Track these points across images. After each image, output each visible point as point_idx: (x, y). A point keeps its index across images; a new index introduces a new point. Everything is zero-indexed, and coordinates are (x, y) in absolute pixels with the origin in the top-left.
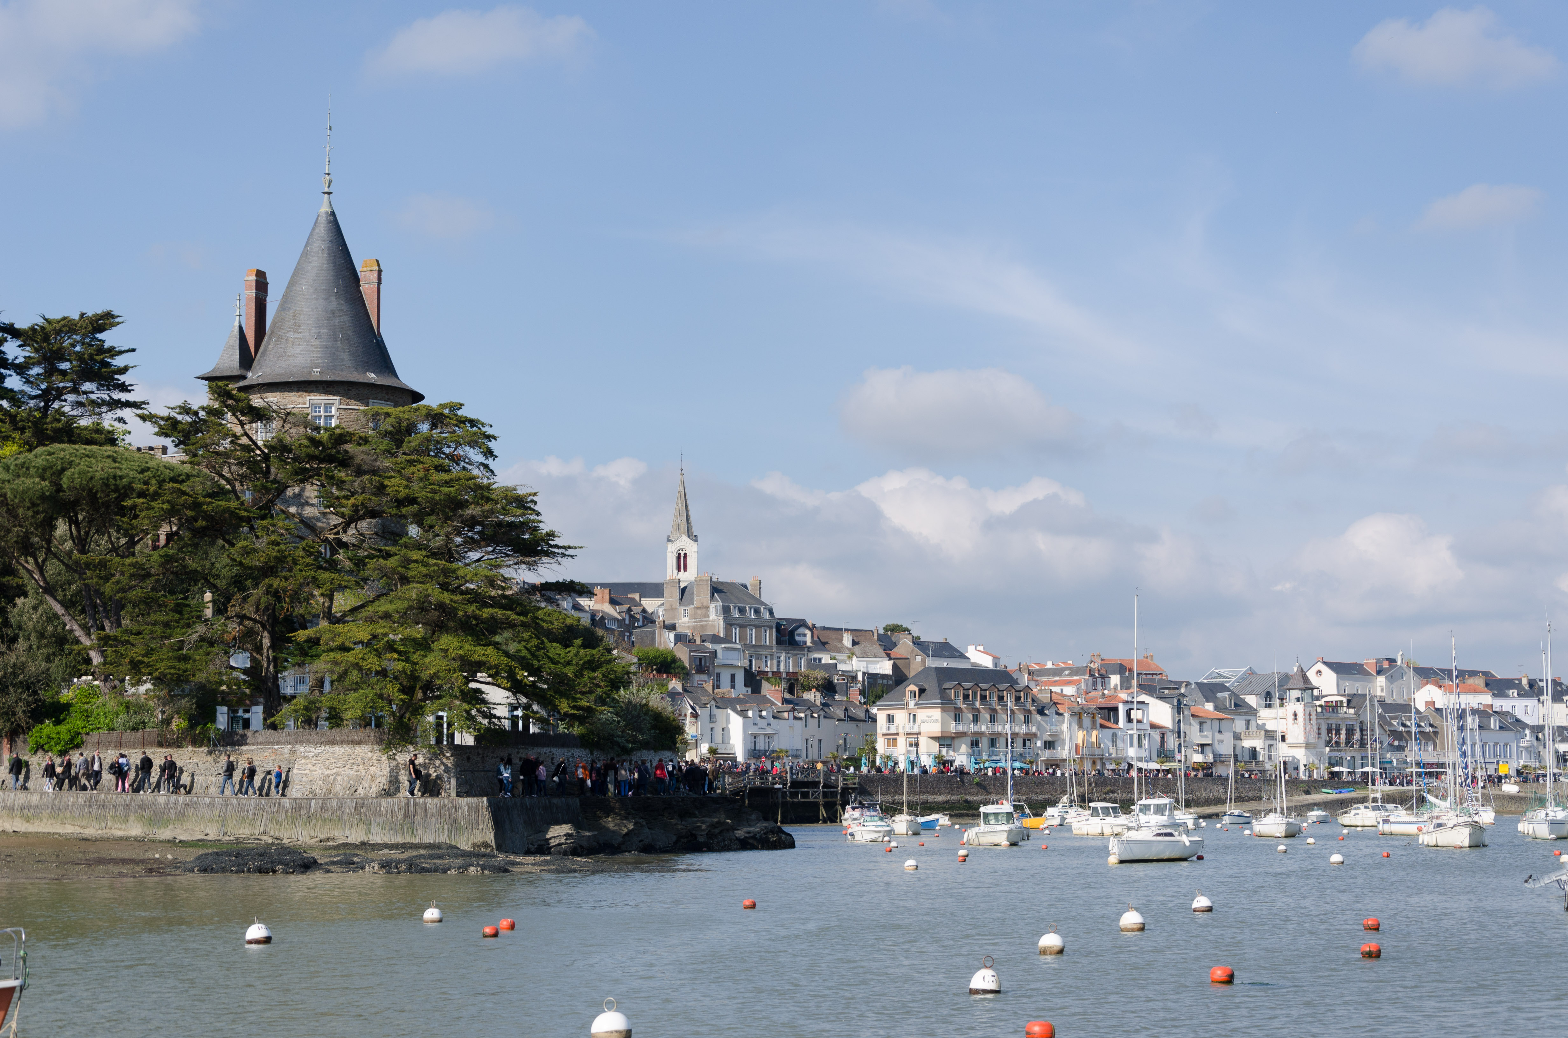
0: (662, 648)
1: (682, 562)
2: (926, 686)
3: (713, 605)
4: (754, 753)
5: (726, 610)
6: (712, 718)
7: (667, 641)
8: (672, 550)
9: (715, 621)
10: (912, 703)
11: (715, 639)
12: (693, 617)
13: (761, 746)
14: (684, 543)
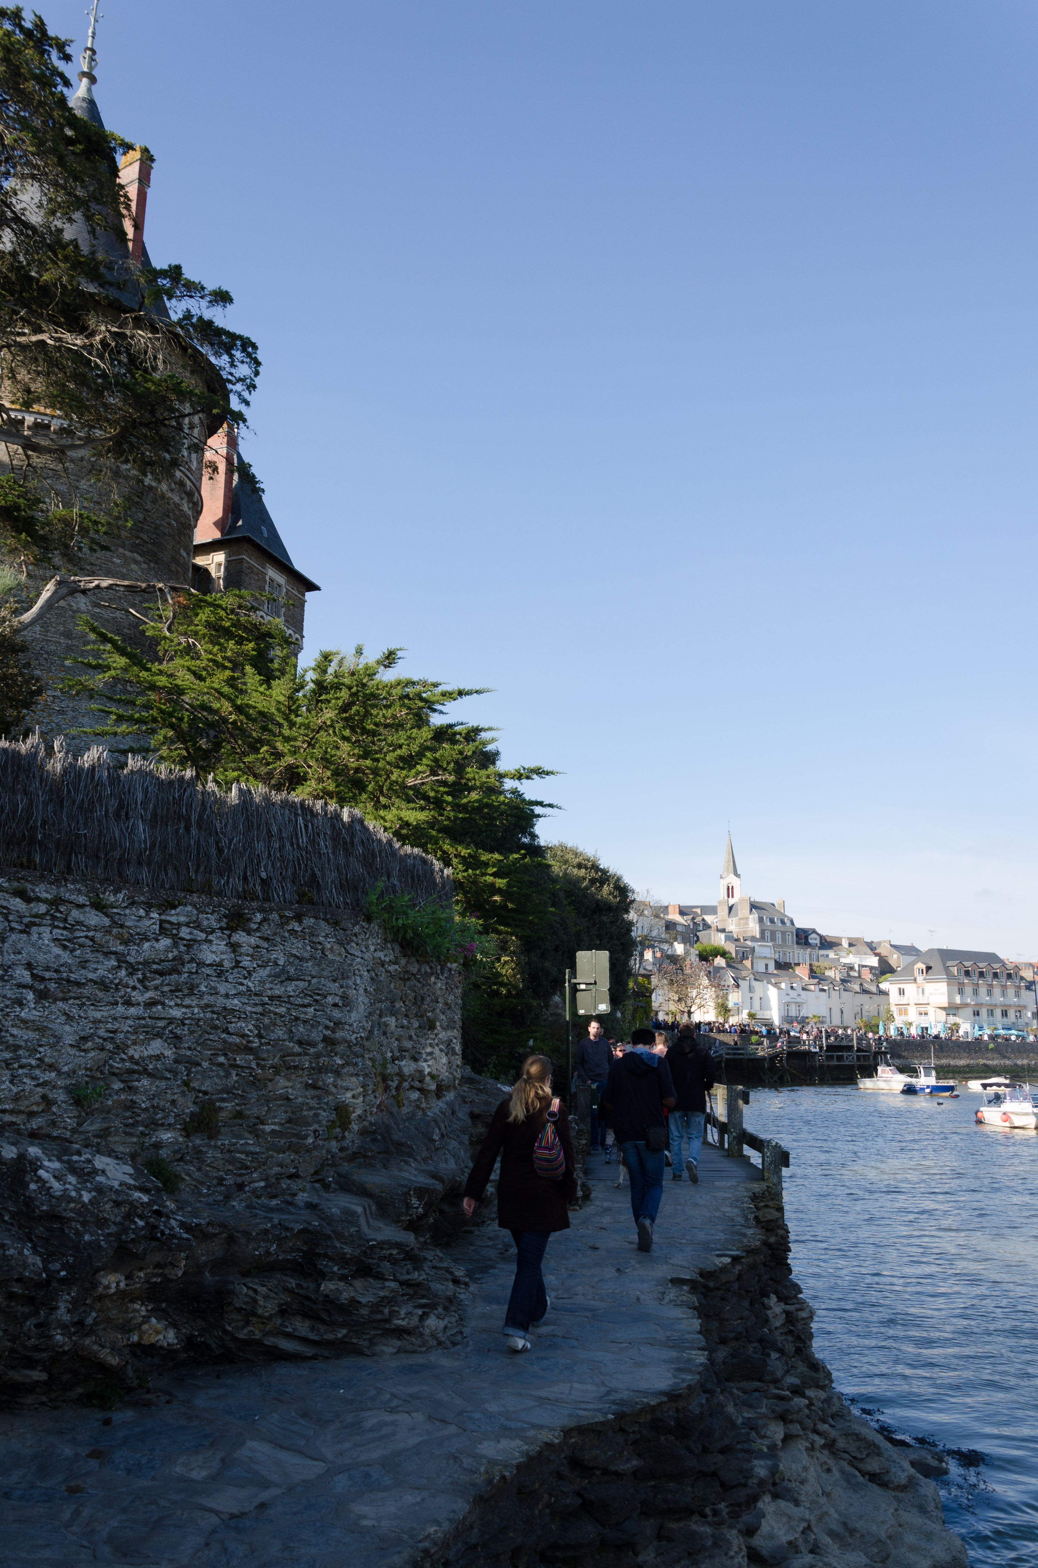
0: (716, 944)
1: (730, 891)
2: (931, 964)
3: (751, 916)
4: (788, 1019)
5: (761, 920)
6: (751, 989)
7: (719, 940)
8: (723, 884)
9: (754, 928)
10: (920, 978)
11: (753, 939)
12: (738, 925)
13: (793, 1013)
14: (732, 879)
